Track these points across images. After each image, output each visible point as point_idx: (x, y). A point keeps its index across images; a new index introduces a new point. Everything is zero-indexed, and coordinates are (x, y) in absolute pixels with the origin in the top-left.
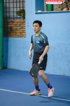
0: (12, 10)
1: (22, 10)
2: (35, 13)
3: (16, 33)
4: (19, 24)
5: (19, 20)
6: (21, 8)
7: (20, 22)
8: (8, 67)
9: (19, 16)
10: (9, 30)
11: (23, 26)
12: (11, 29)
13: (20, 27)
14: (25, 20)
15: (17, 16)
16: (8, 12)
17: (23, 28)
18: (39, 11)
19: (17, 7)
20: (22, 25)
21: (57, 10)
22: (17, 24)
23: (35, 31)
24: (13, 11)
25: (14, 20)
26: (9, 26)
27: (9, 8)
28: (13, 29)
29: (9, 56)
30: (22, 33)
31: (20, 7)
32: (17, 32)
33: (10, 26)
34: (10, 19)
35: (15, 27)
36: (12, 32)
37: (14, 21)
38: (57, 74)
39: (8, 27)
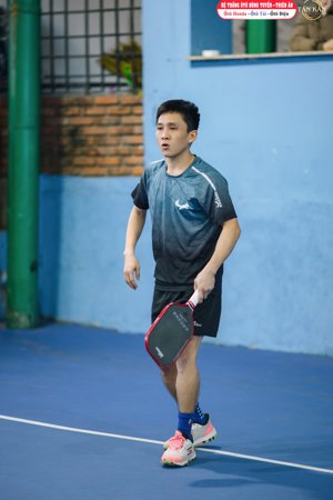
0: (77, 46)
1: (126, 48)
2: (188, 64)
3: (98, 155)
4: (111, 115)
5: (113, 93)
6: (125, 40)
7: (118, 104)
8: (63, 316)
9: (113, 74)
10: (66, 141)
11: (133, 125)
12: (77, 138)
13: (119, 127)
14: (140, 94)
15: (103, 76)
16: (60, 57)
17: (131, 134)
18: (208, 54)
19: (102, 36)
20: (125, 120)
21: (295, 45)
22: (102, 115)
23: (166, 153)
24: (83, 52)
25: (88, 93)
26: (66, 121)
27: (66, 37)
28: (83, 138)
29: (64, 262)
30: (129, 155)
31: (117, 35)
32: (102, 150)
33: (67, 125)
34: (72, 90)
35: (94, 130)
36: (79, 150)
37: (89, 98)
38: (295, 349)
39: (60, 126)
